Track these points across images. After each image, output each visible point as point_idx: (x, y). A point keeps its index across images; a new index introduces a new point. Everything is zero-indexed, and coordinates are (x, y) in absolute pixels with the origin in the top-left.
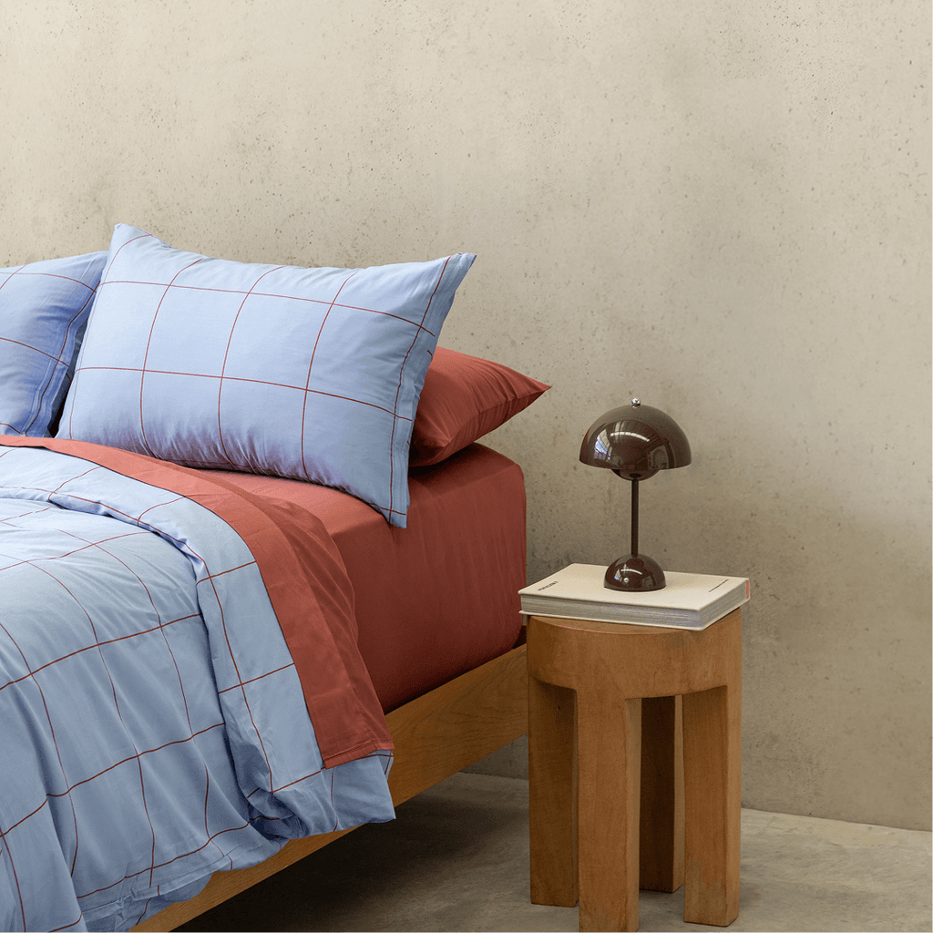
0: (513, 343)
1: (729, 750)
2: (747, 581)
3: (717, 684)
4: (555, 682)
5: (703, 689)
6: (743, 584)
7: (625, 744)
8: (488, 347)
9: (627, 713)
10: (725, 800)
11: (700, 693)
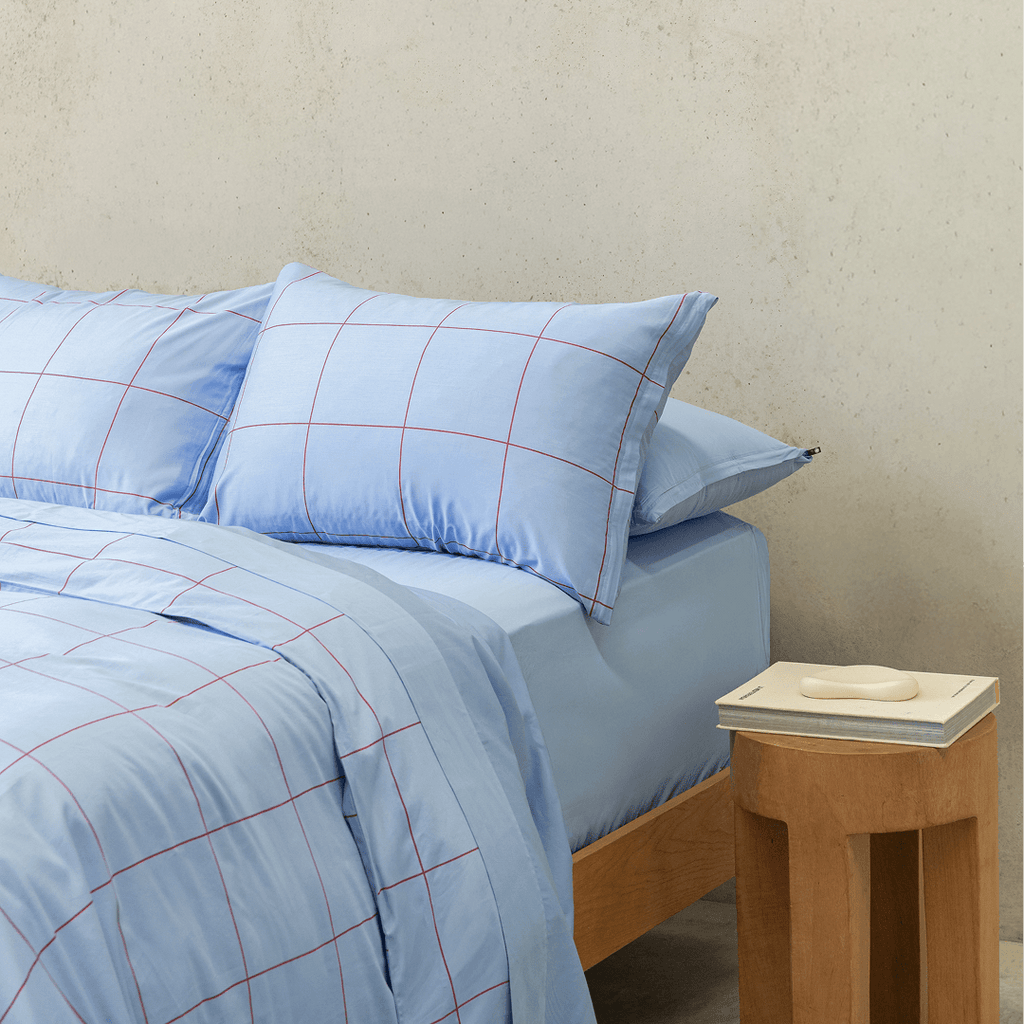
0: (738, 383)
1: (982, 897)
2: (996, 682)
3: (964, 814)
4: (761, 812)
5: (944, 821)
6: (992, 686)
7: (847, 891)
8: (707, 389)
9: (850, 853)
10: (977, 960)
11: (942, 826)
